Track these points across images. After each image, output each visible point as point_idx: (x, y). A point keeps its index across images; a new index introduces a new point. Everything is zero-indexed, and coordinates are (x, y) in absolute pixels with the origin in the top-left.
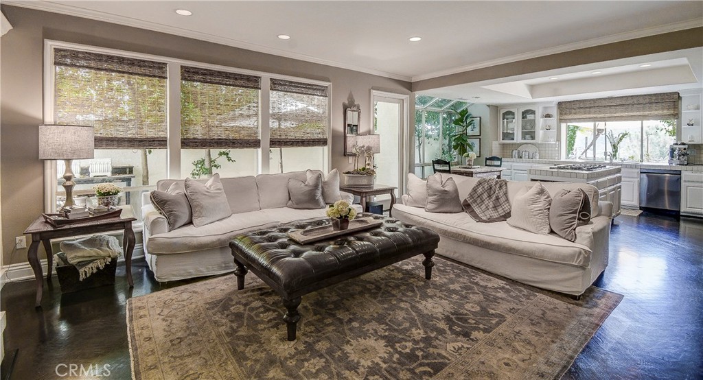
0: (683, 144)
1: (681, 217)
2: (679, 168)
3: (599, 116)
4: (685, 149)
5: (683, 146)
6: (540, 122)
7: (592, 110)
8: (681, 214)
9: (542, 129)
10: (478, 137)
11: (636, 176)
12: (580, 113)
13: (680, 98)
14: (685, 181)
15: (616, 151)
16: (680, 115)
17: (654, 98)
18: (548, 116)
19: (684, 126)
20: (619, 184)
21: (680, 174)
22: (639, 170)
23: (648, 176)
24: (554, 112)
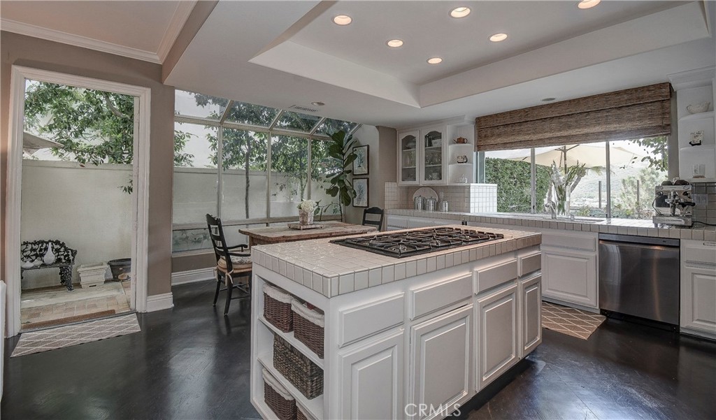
0: (683, 183)
1: (682, 339)
2: (675, 233)
3: (534, 137)
4: (685, 194)
5: (681, 188)
6: (449, 151)
7: (524, 127)
8: (682, 331)
9: (452, 162)
10: (365, 176)
11: (592, 248)
12: (506, 134)
13: (672, 93)
14: (687, 262)
15: (564, 199)
16: (673, 128)
17: (626, 97)
18: (461, 141)
19: (683, 149)
20: (536, 275)
21: (679, 247)
22: (596, 236)
23: (622, 251)
24: (471, 134)
